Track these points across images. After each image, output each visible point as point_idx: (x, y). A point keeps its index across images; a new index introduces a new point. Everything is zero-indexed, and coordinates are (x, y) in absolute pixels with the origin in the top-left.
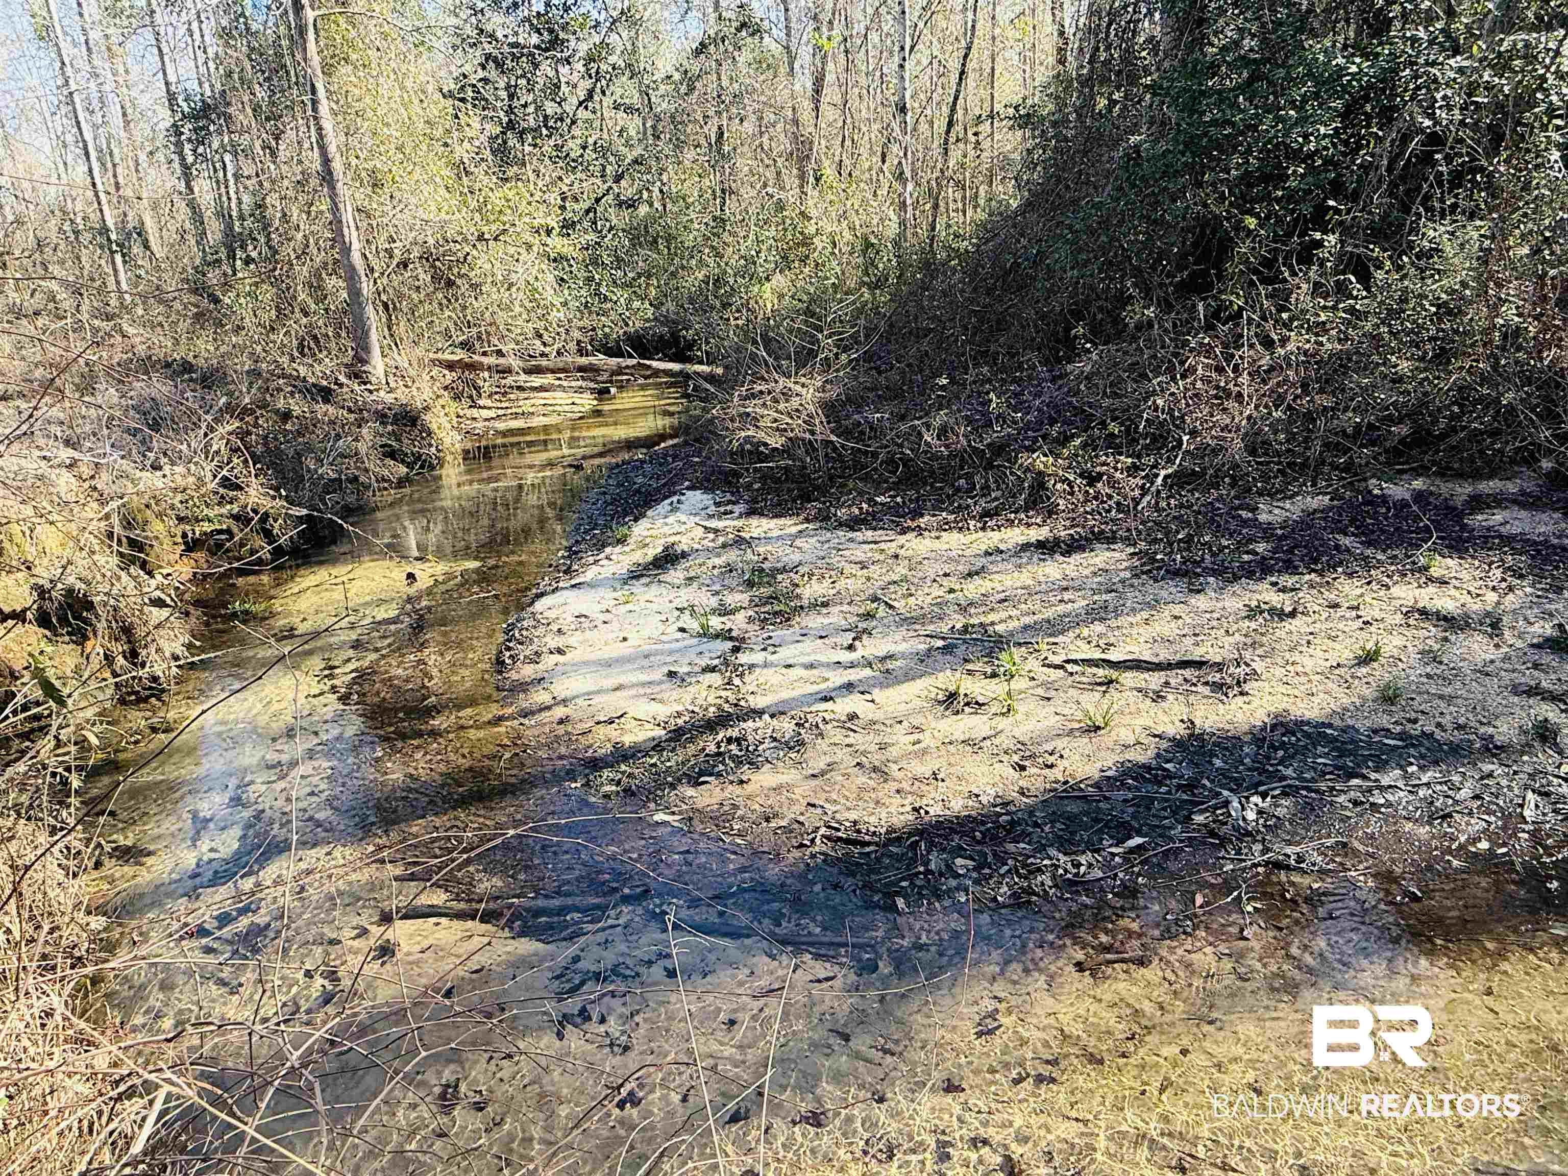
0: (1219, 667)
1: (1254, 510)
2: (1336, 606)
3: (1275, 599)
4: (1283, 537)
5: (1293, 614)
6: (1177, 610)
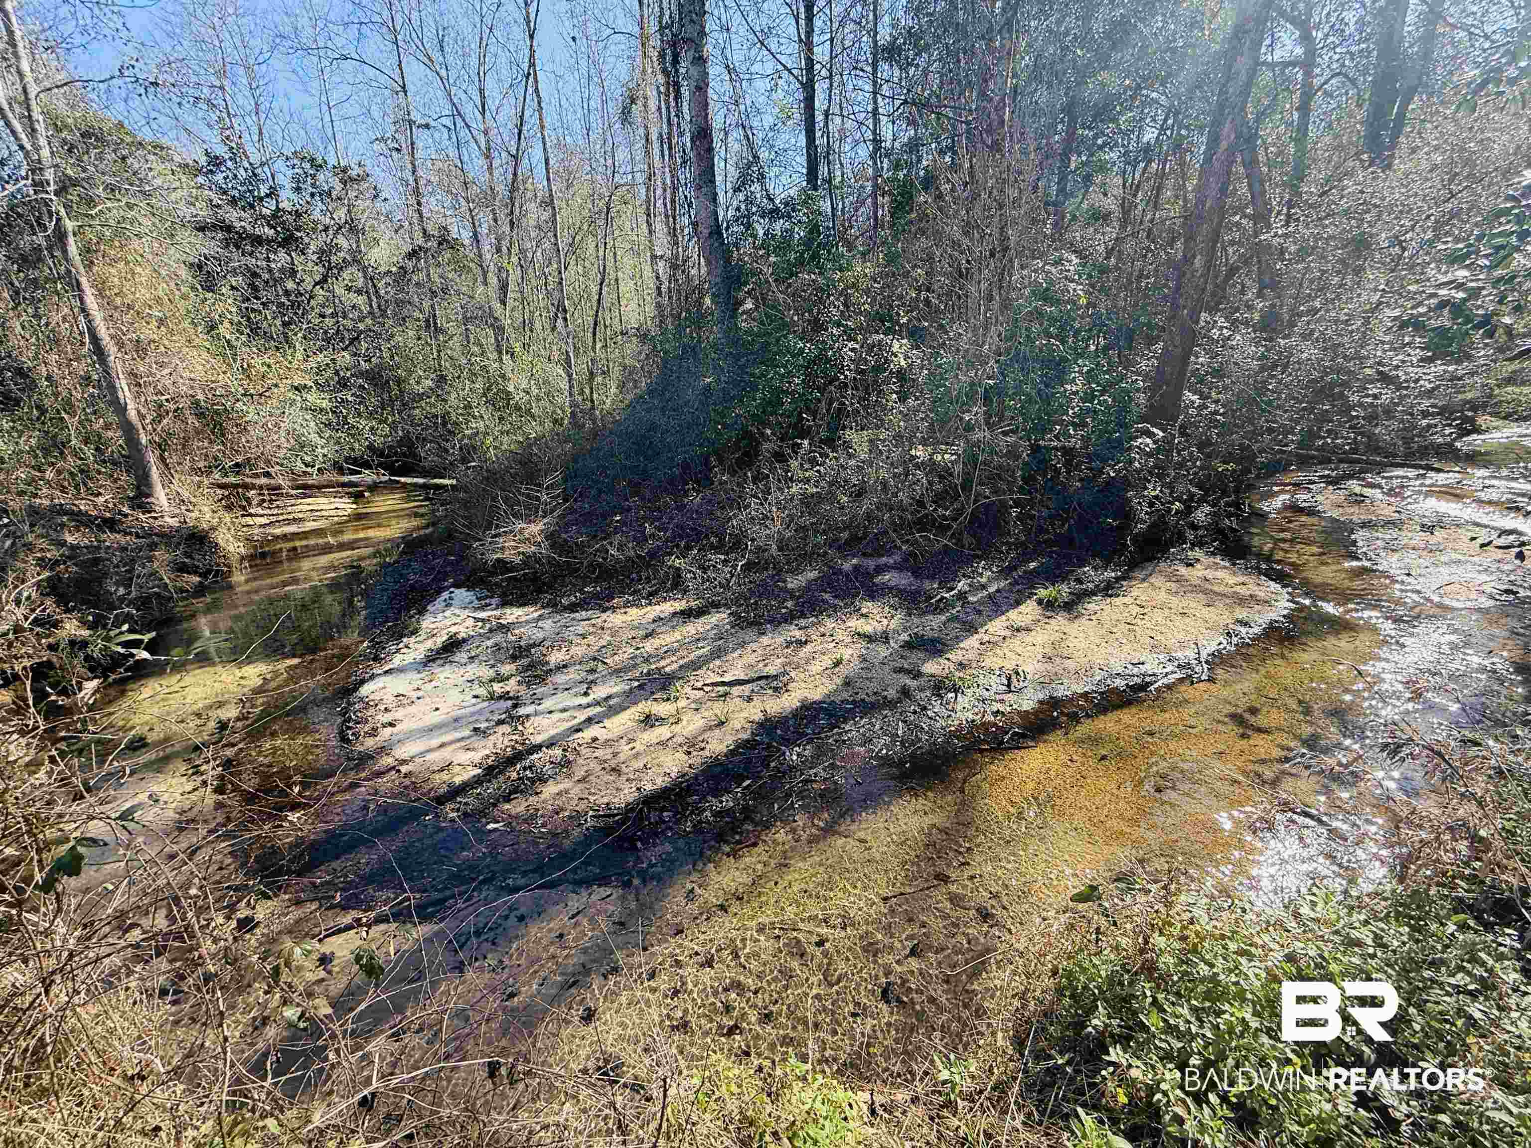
0: (776, 677)
1: (785, 581)
2: (823, 635)
3: (798, 634)
4: (799, 597)
5: (806, 642)
6: (754, 646)
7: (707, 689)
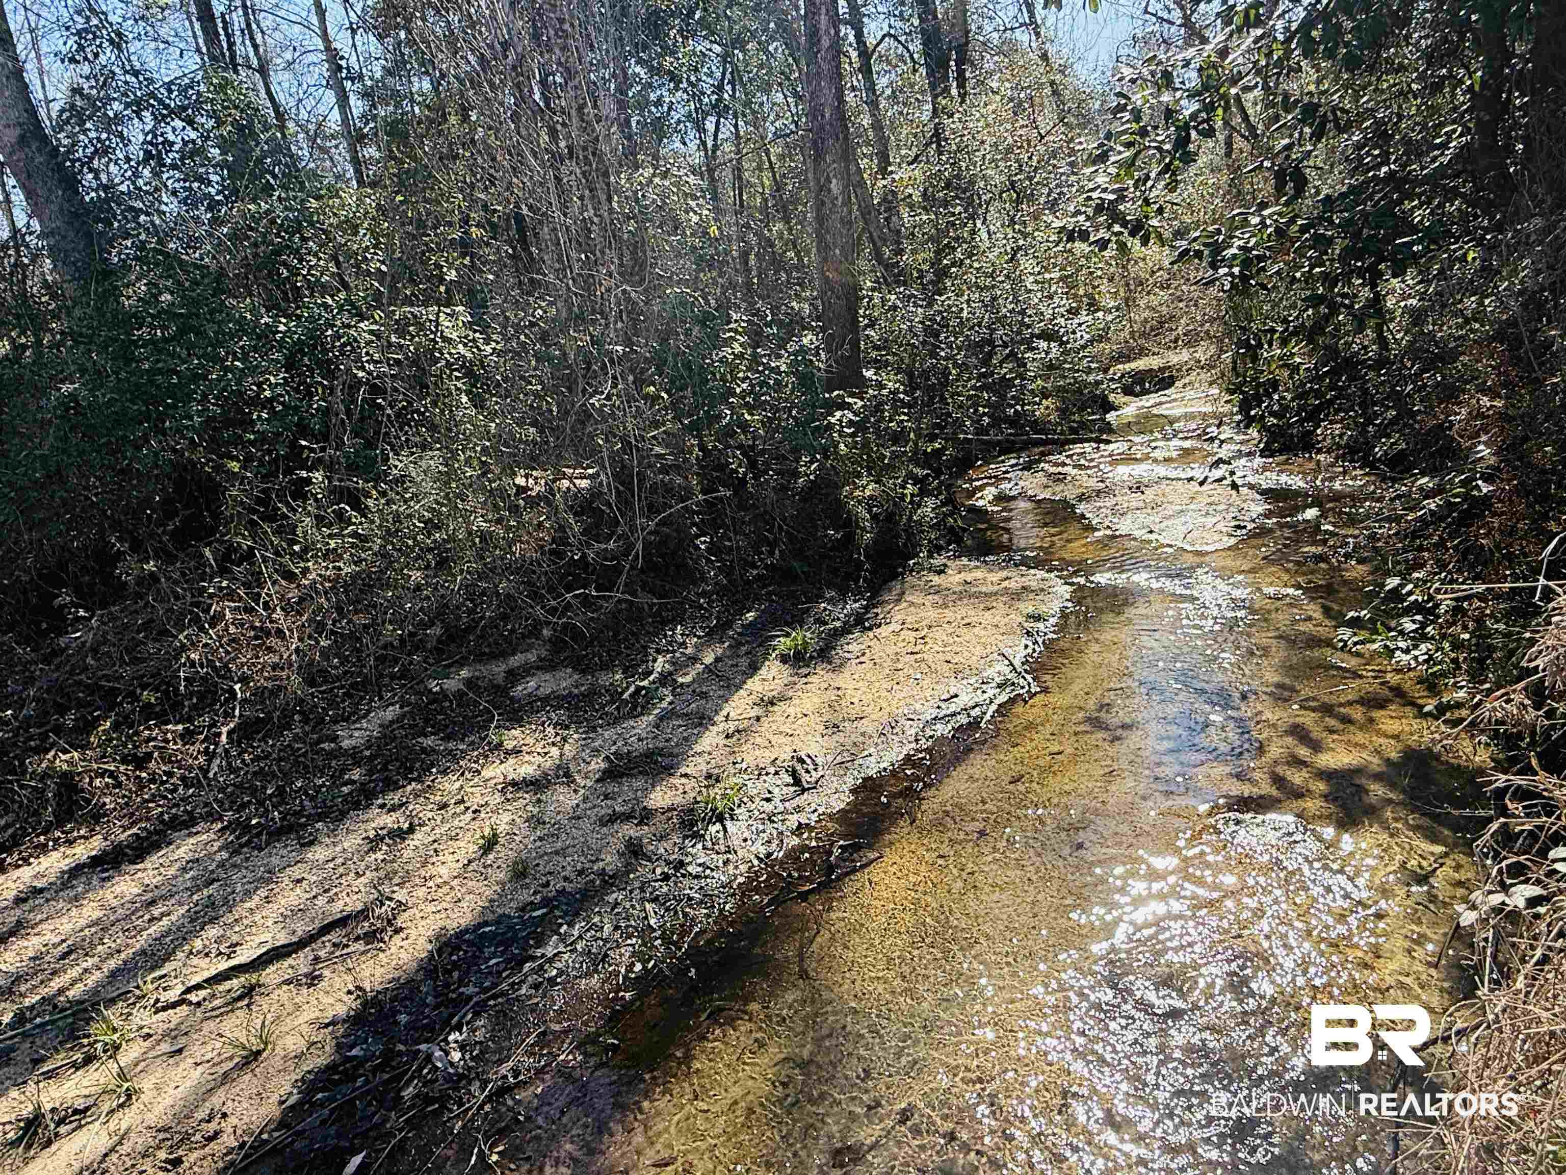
0: (363, 914)
1: (334, 739)
2: (444, 806)
3: (389, 820)
4: (372, 758)
5: (411, 830)
6: (297, 872)
7: (193, 997)
